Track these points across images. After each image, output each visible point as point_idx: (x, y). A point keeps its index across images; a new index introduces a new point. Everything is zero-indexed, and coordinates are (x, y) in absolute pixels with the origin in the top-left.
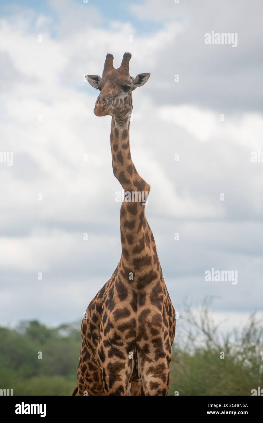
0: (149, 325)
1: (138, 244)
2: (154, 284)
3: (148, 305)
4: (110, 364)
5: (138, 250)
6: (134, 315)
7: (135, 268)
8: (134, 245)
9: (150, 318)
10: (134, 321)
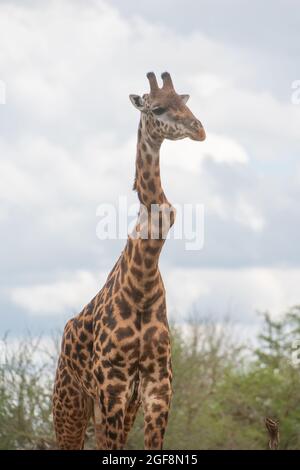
6: (138, 335)
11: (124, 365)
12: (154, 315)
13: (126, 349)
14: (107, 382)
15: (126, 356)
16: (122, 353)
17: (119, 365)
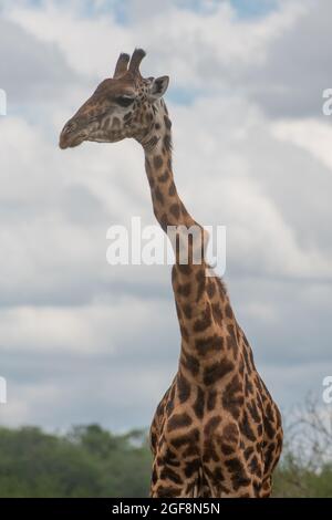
0: (219, 440)
1: (200, 317)
2: (228, 378)
3: (219, 410)
5: (201, 326)
6: (198, 424)
7: (199, 354)
8: (195, 319)
9: (220, 430)
10: (196, 433)
11: (177, 464)
12: (219, 398)
15: (179, 453)
17: (172, 464)
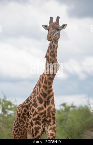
4: (35, 127)
6: (45, 109)
9: (52, 109)
13: (41, 114)
14: (34, 126)
16: (40, 116)
